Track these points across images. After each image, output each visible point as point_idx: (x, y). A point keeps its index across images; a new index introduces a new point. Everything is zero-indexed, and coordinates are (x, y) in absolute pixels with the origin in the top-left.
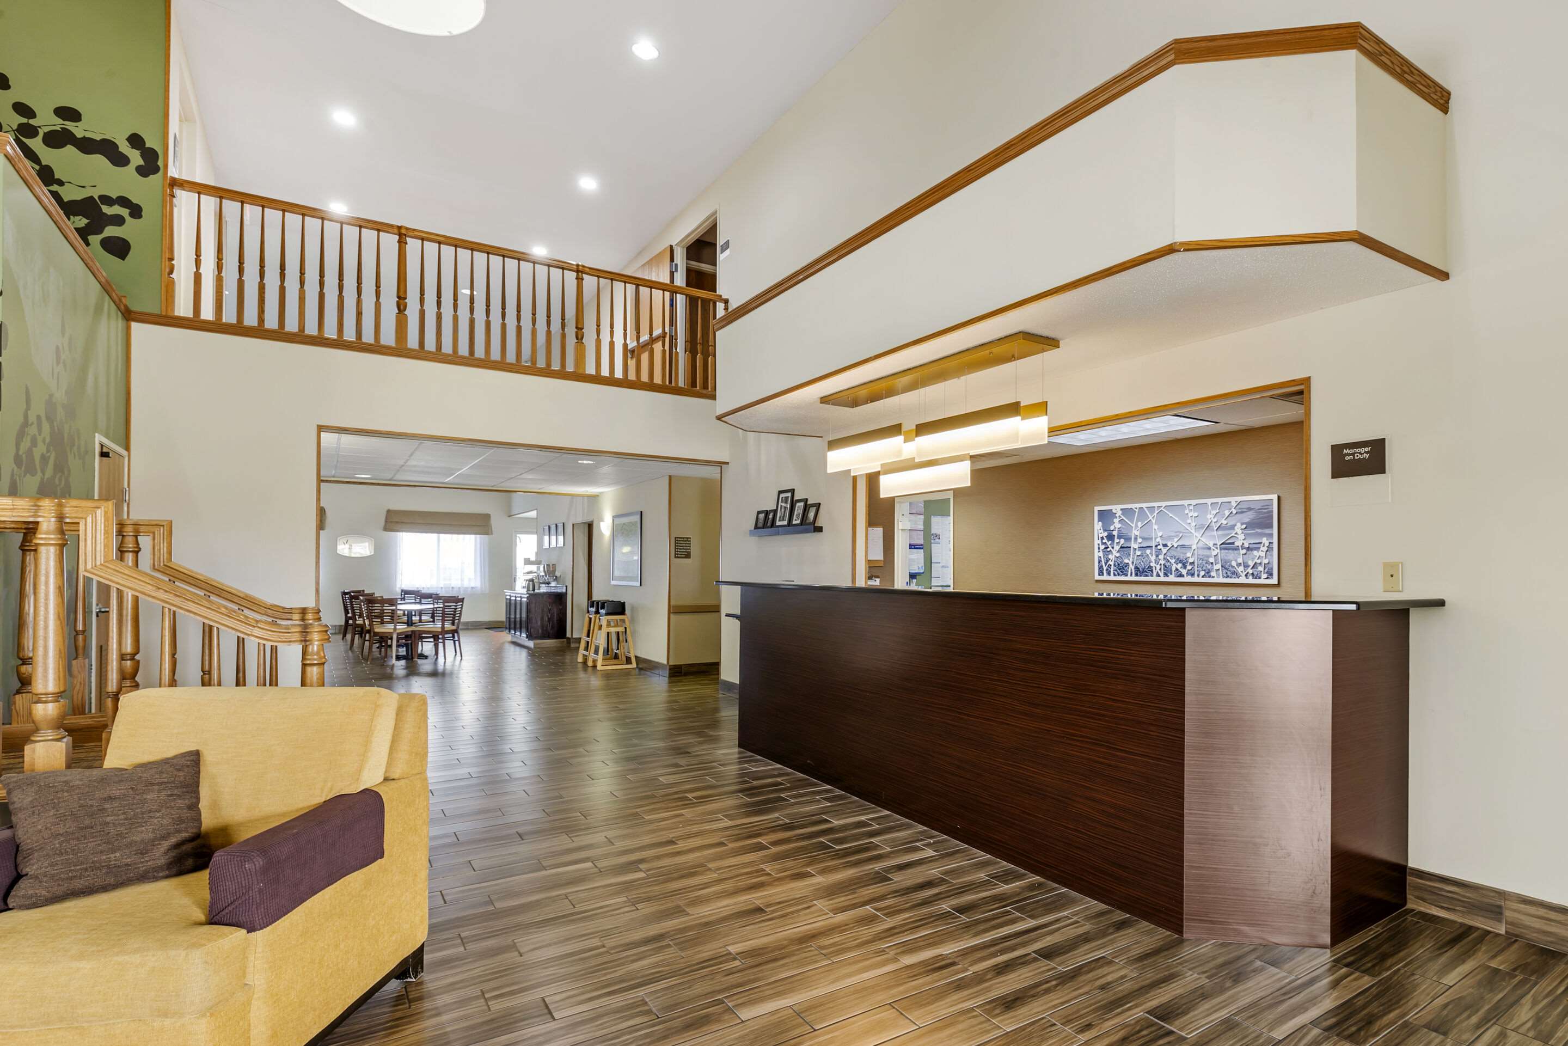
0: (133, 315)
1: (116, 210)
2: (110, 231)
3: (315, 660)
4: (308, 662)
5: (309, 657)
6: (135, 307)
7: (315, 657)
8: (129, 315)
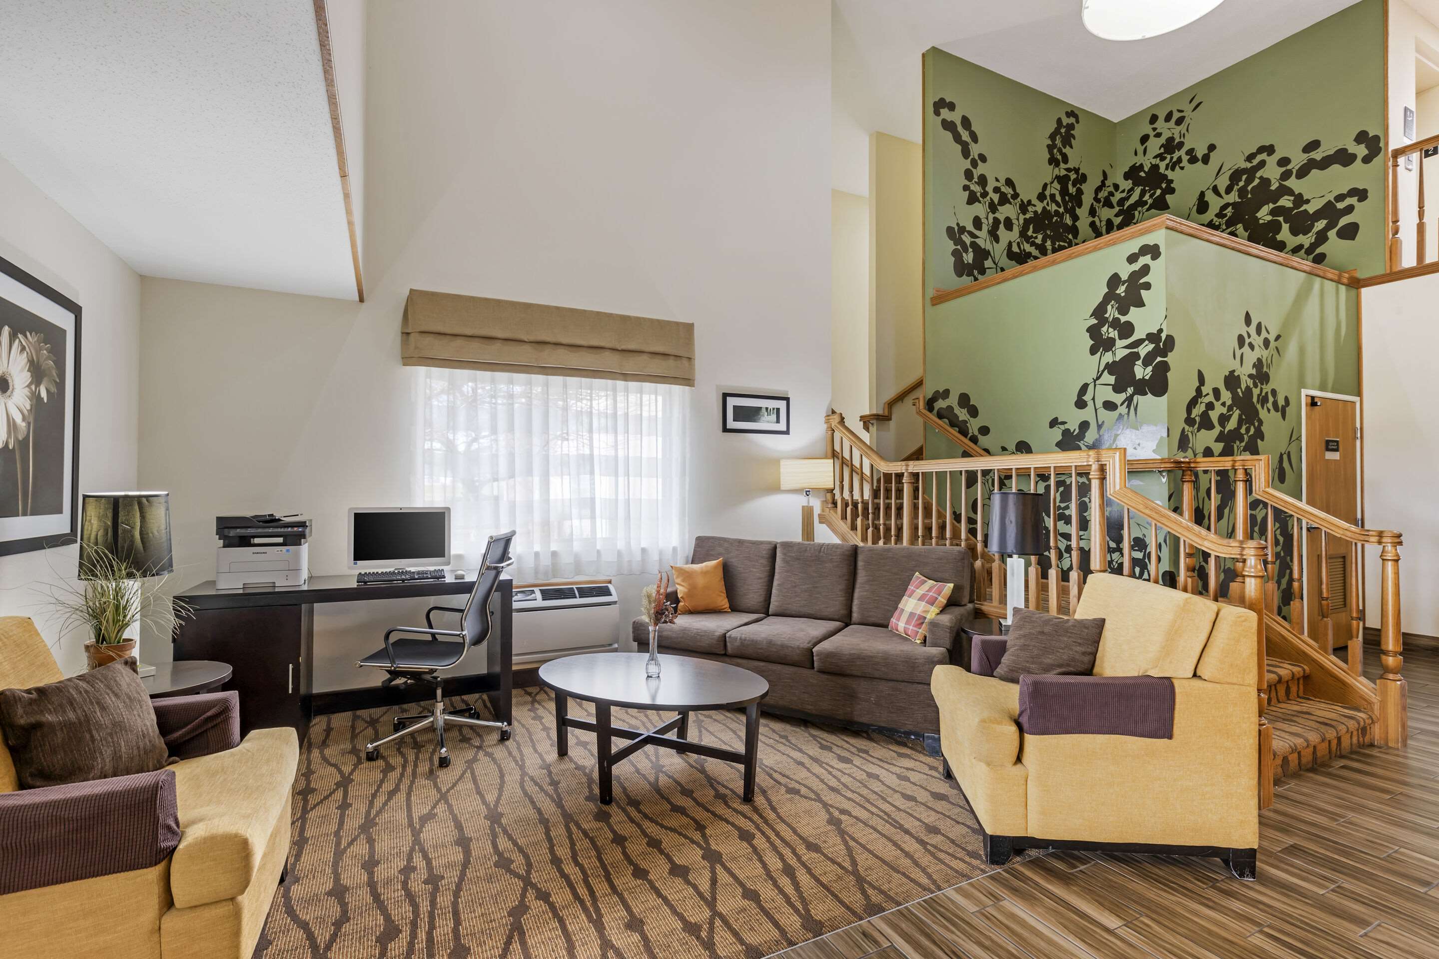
0: (1362, 283)
1: (1349, 201)
2: (1343, 221)
3: (1252, 572)
4: (1247, 574)
5: (1247, 569)
6: (1361, 275)
7: (1253, 570)
8: (1356, 284)
